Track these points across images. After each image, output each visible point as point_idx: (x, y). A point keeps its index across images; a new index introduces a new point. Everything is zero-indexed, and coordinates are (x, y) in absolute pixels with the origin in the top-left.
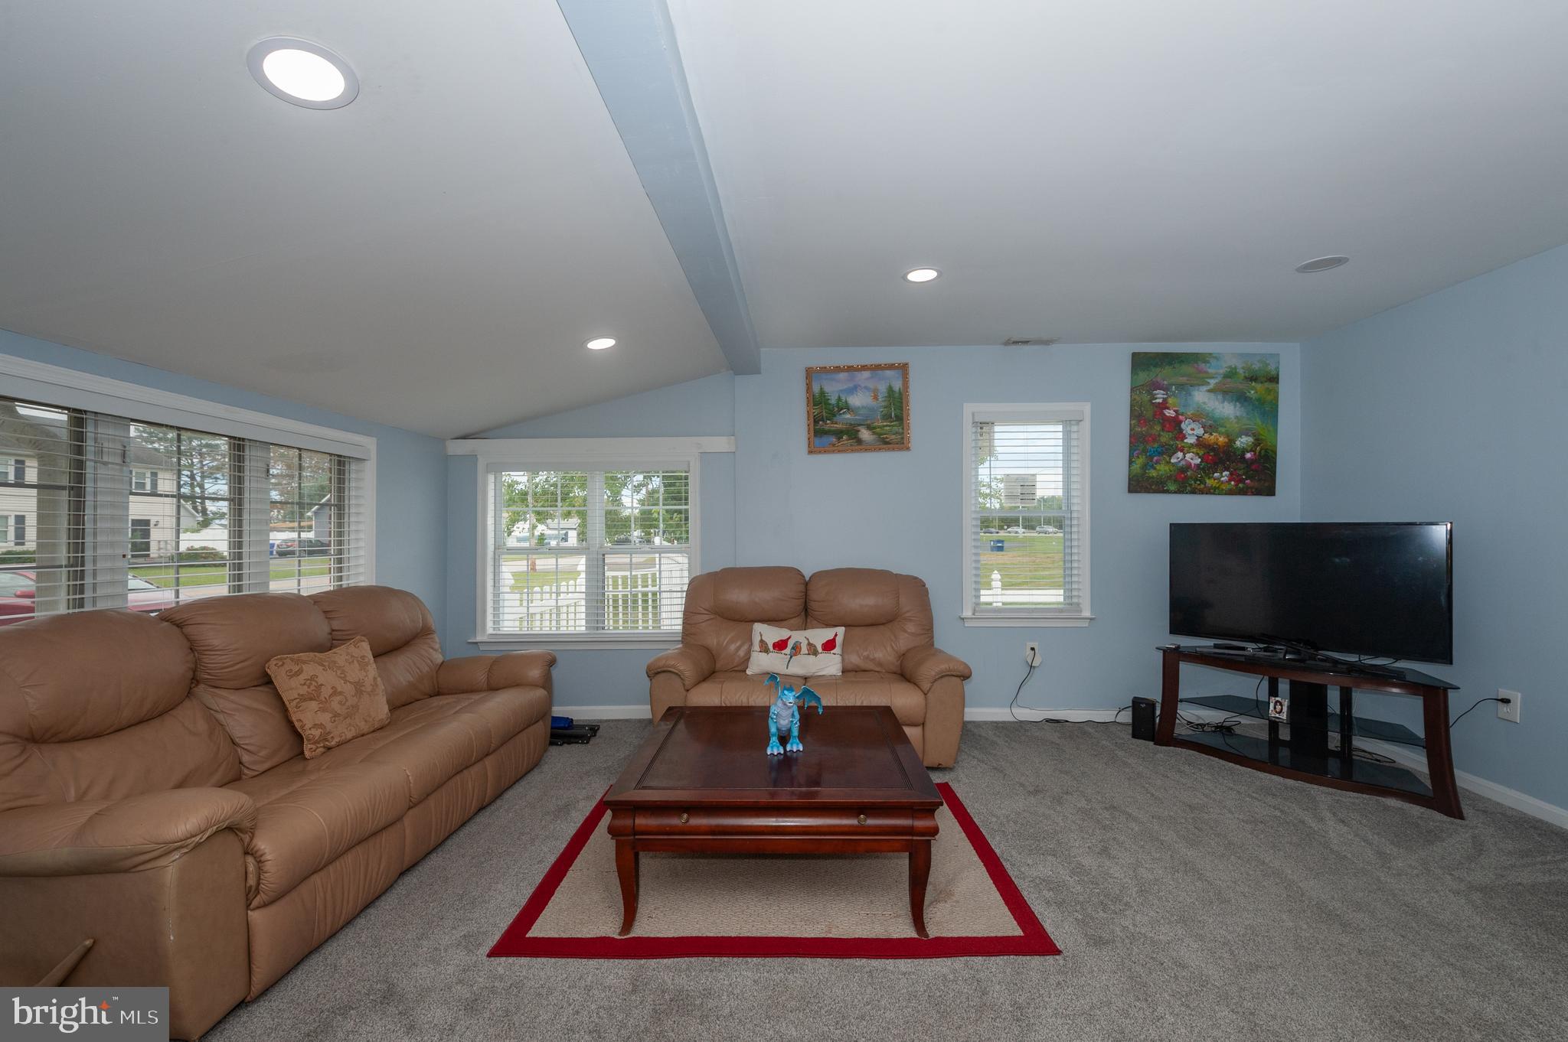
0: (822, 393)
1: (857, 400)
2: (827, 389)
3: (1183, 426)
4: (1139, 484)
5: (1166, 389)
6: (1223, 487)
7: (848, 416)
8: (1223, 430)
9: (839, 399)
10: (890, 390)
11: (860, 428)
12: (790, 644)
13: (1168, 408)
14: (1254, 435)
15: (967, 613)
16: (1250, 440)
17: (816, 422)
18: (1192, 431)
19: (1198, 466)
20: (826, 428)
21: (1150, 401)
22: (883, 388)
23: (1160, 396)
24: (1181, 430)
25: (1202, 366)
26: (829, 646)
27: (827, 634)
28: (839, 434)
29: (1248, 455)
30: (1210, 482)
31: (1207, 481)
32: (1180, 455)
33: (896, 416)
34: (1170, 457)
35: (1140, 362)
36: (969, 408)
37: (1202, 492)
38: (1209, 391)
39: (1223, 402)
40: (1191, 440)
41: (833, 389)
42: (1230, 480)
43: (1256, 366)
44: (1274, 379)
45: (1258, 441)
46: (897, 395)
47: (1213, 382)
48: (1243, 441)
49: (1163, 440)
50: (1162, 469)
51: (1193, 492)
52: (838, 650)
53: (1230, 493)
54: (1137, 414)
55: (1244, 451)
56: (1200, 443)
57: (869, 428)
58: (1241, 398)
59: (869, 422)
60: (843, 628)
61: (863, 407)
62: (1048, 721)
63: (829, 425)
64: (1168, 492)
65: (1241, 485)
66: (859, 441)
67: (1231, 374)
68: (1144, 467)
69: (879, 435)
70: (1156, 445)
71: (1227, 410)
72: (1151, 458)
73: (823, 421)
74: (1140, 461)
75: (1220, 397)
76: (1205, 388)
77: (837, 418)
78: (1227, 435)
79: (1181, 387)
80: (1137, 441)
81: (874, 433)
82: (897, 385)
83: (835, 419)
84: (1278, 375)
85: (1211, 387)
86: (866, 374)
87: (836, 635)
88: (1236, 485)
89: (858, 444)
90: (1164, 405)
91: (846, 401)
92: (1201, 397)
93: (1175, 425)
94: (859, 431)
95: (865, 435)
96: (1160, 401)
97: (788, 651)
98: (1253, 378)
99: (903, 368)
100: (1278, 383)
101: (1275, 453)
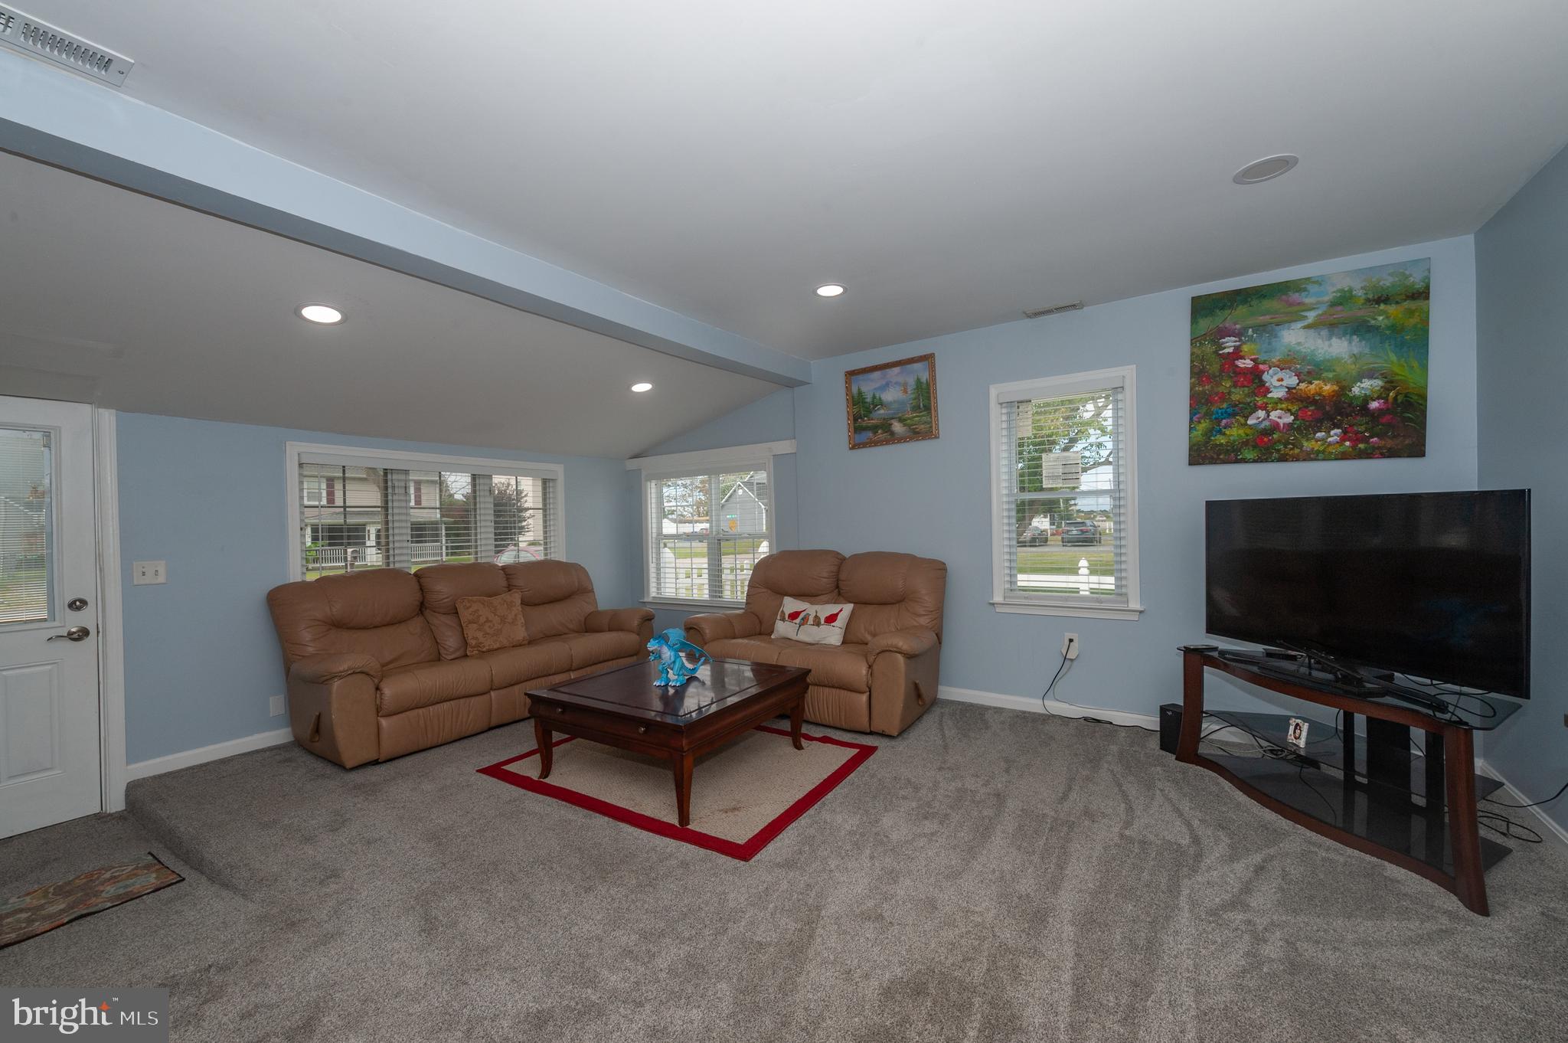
0: (860, 393)
1: (890, 396)
2: (863, 389)
3: (1265, 377)
4: (1201, 454)
5: (1239, 334)
6: (1331, 449)
7: (882, 412)
8: (1331, 375)
9: (874, 397)
10: (918, 381)
11: (892, 421)
12: (802, 615)
13: (1243, 358)
14: (1384, 376)
15: (998, 598)
16: (1377, 383)
17: (855, 420)
18: (1279, 383)
19: (1289, 426)
20: (864, 424)
21: (1216, 352)
22: (911, 381)
23: (1229, 344)
24: (1262, 383)
25: (1295, 297)
26: (832, 619)
27: (832, 609)
28: (874, 429)
29: (1374, 405)
30: (1307, 445)
31: (1305, 444)
32: (1261, 414)
33: (924, 406)
34: (1247, 418)
35: (1201, 307)
36: (994, 391)
37: (1296, 459)
38: (1308, 327)
39: (1330, 338)
40: (1277, 394)
41: (868, 387)
42: (1343, 440)
43: (1388, 282)
44: (1422, 294)
45: (1391, 383)
46: (924, 386)
47: (1311, 316)
48: (1364, 387)
49: (1235, 397)
50: (1235, 433)
51: (1283, 459)
52: (838, 623)
53: (1344, 456)
54: (1198, 373)
55: (1367, 399)
56: (1292, 395)
57: (901, 420)
58: (1360, 328)
59: (900, 415)
60: (852, 605)
61: (894, 401)
62: (1086, 719)
63: (866, 422)
64: (1244, 461)
65: (1362, 446)
66: (892, 433)
67: (1344, 299)
68: (1209, 433)
69: (909, 426)
70: (1225, 405)
71: (1338, 348)
72: (1218, 421)
73: (861, 418)
74: (1204, 425)
75: (1324, 332)
76: (1300, 325)
77: (874, 415)
78: (1338, 382)
79: (1261, 328)
80: (1199, 403)
81: (905, 425)
82: (925, 377)
83: (871, 415)
84: (1428, 287)
85: (1310, 320)
86: (896, 370)
87: (841, 610)
88: (1354, 447)
89: (892, 439)
90: (1237, 354)
91: (880, 398)
92: (1294, 337)
93: (1254, 378)
94: (892, 424)
95: (898, 427)
96: (1231, 350)
97: (798, 621)
98: (1382, 299)
99: (928, 359)
100: (1427, 298)
101: (1424, 398)
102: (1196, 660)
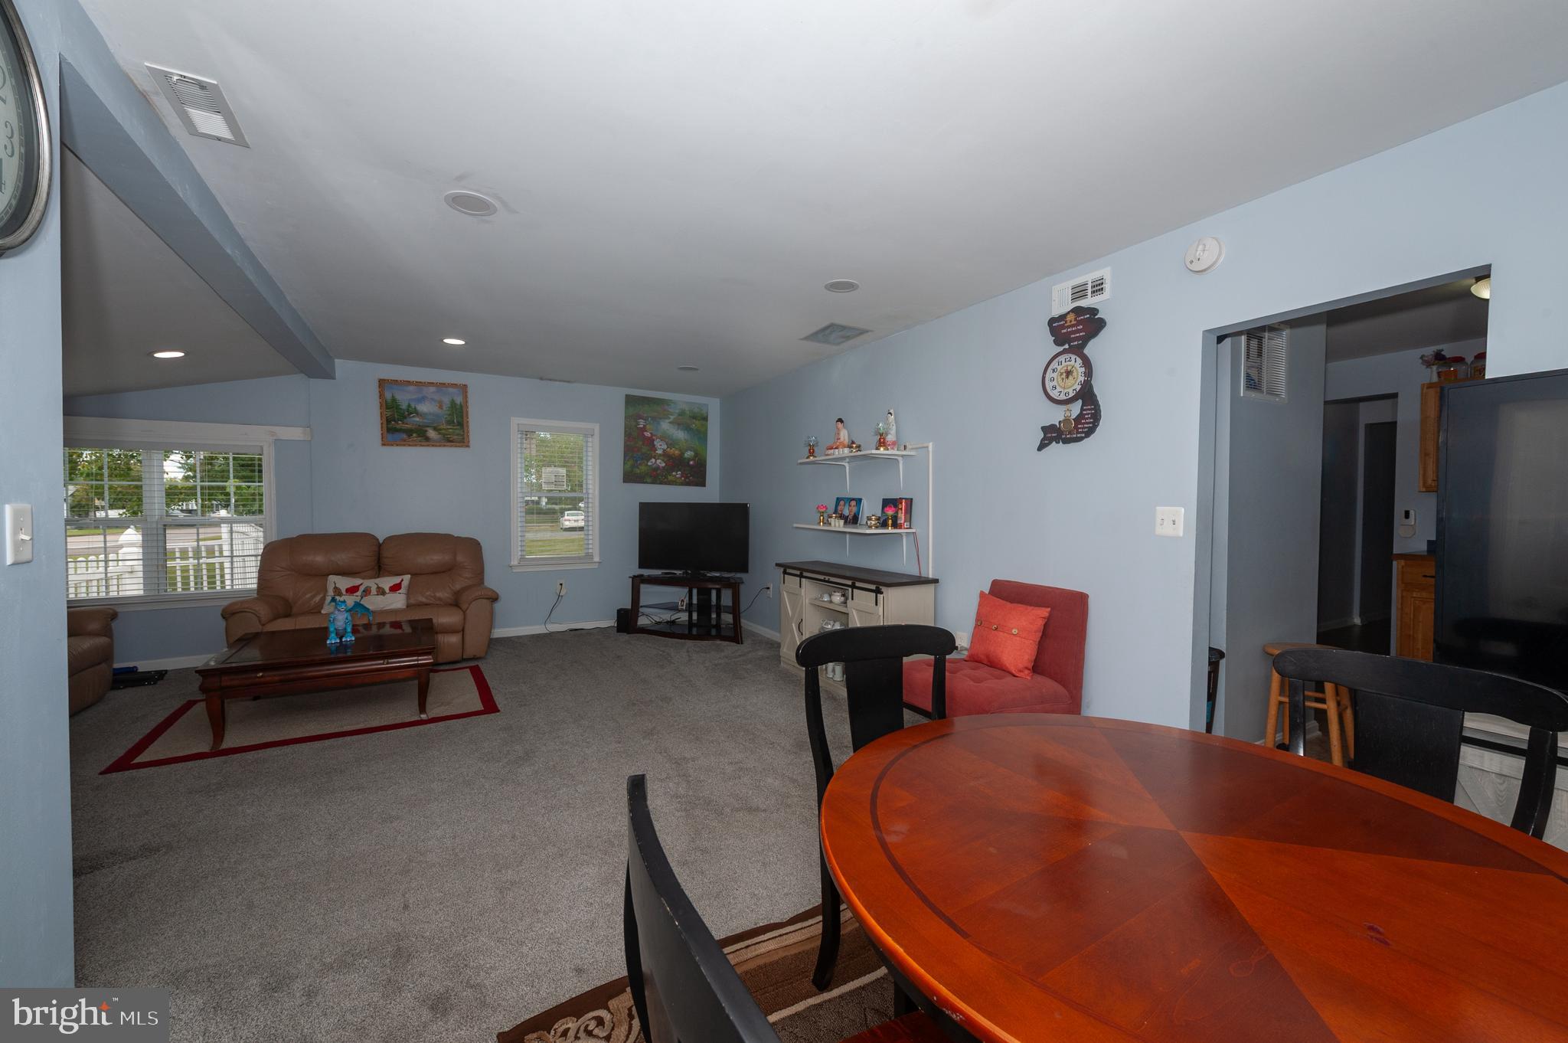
0: (394, 400)
1: (423, 408)
2: (398, 397)
3: (655, 443)
4: (630, 477)
5: (645, 419)
6: (678, 481)
7: (418, 419)
8: (677, 447)
9: (409, 406)
10: (453, 403)
11: (428, 429)
12: (362, 589)
13: (646, 431)
14: (694, 451)
15: (514, 562)
16: (692, 453)
17: (388, 421)
18: (660, 446)
19: (664, 467)
20: (398, 427)
21: (636, 426)
22: (446, 400)
23: (642, 423)
24: (654, 445)
25: (666, 407)
26: (395, 588)
27: (396, 580)
28: (409, 432)
29: (691, 463)
30: (670, 478)
31: (669, 477)
32: (653, 460)
33: (458, 422)
34: (648, 462)
35: (630, 400)
36: (515, 421)
37: (666, 484)
38: (670, 423)
39: (678, 429)
40: (659, 452)
41: (404, 398)
42: (682, 476)
43: (696, 410)
44: (705, 419)
45: (696, 455)
46: (458, 407)
47: (672, 417)
48: (689, 454)
49: (644, 451)
50: (643, 468)
51: (661, 483)
52: (403, 590)
53: (682, 484)
54: (628, 435)
55: (689, 460)
56: (665, 454)
57: (435, 429)
58: (687, 428)
59: (435, 425)
60: (409, 576)
61: (430, 414)
62: (571, 630)
63: (400, 426)
64: (646, 483)
65: (687, 480)
66: (427, 439)
67: (682, 413)
68: (633, 466)
69: (444, 435)
70: (639, 454)
71: (680, 435)
72: (637, 461)
73: (395, 421)
74: (630, 463)
75: (676, 427)
76: (667, 421)
77: (408, 420)
78: (680, 450)
79: (654, 419)
80: (629, 451)
81: (440, 434)
82: (459, 400)
83: (405, 420)
84: (707, 417)
85: (671, 420)
86: (432, 389)
87: (402, 580)
88: (685, 480)
89: (425, 440)
90: (644, 429)
91: (415, 408)
92: (665, 426)
93: (650, 442)
94: (426, 431)
95: (432, 434)
96: (642, 426)
97: (359, 593)
98: (694, 417)
99: (464, 388)
100: (707, 421)
101: (705, 461)
102: (637, 581)
